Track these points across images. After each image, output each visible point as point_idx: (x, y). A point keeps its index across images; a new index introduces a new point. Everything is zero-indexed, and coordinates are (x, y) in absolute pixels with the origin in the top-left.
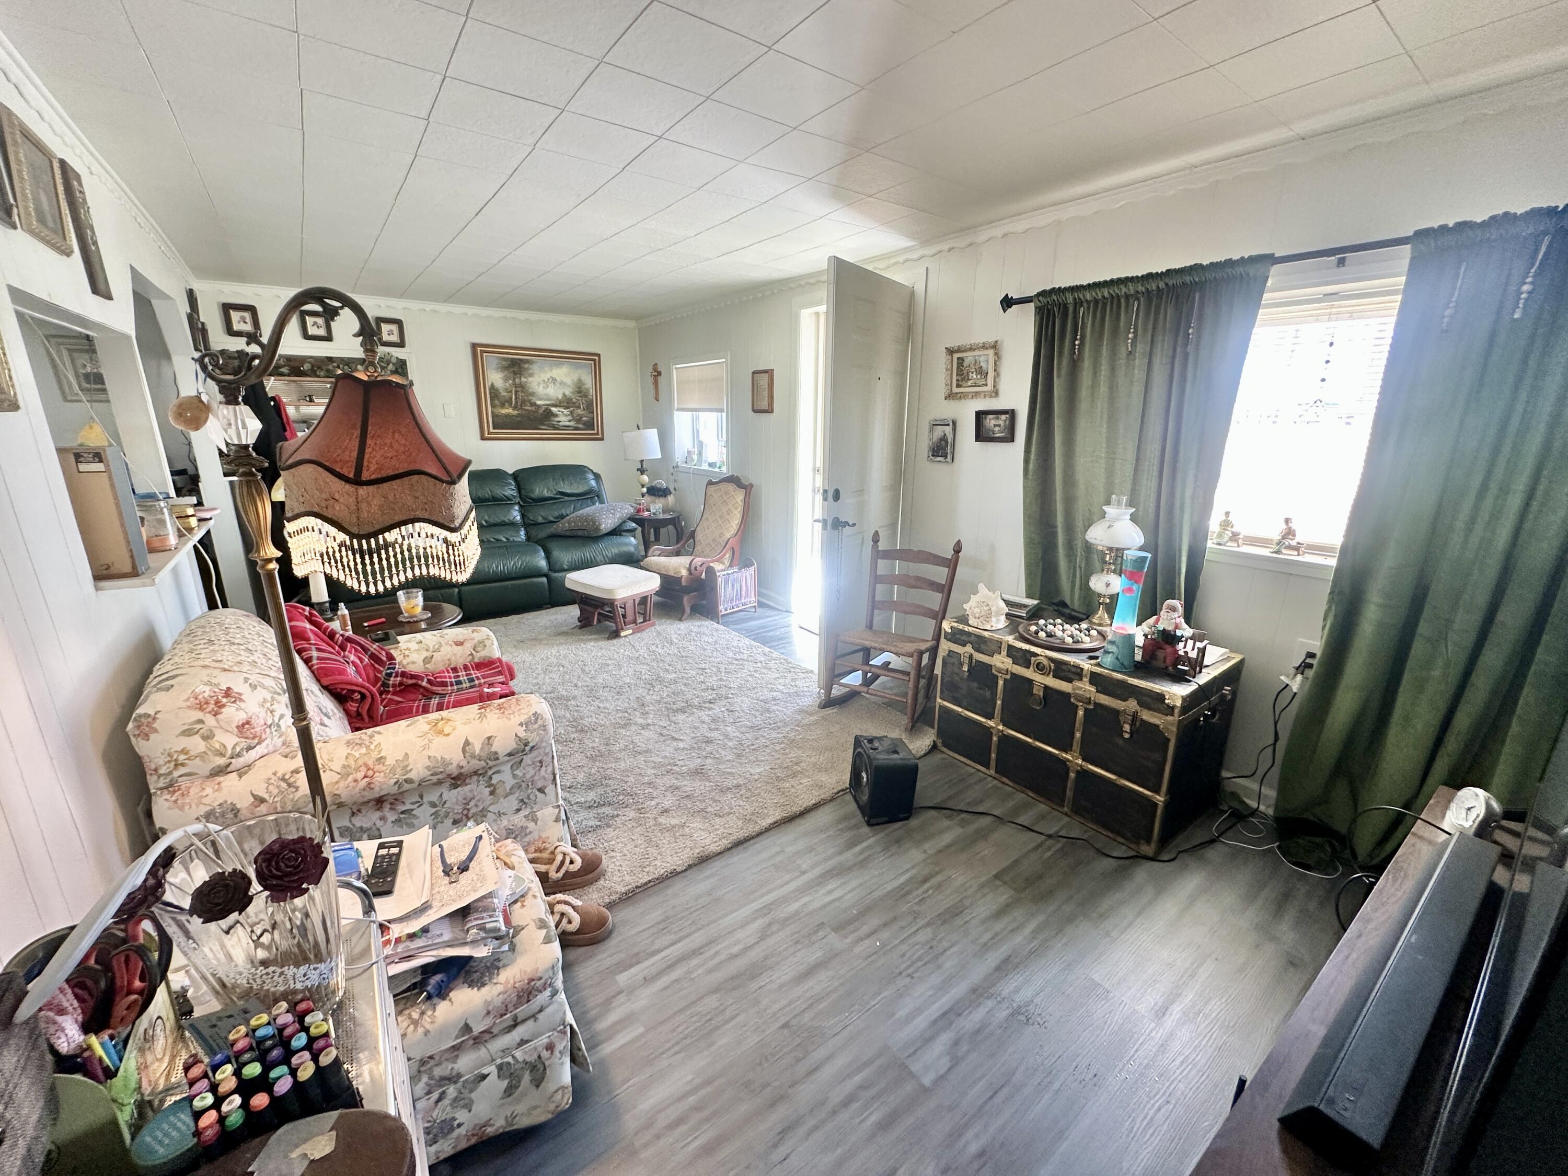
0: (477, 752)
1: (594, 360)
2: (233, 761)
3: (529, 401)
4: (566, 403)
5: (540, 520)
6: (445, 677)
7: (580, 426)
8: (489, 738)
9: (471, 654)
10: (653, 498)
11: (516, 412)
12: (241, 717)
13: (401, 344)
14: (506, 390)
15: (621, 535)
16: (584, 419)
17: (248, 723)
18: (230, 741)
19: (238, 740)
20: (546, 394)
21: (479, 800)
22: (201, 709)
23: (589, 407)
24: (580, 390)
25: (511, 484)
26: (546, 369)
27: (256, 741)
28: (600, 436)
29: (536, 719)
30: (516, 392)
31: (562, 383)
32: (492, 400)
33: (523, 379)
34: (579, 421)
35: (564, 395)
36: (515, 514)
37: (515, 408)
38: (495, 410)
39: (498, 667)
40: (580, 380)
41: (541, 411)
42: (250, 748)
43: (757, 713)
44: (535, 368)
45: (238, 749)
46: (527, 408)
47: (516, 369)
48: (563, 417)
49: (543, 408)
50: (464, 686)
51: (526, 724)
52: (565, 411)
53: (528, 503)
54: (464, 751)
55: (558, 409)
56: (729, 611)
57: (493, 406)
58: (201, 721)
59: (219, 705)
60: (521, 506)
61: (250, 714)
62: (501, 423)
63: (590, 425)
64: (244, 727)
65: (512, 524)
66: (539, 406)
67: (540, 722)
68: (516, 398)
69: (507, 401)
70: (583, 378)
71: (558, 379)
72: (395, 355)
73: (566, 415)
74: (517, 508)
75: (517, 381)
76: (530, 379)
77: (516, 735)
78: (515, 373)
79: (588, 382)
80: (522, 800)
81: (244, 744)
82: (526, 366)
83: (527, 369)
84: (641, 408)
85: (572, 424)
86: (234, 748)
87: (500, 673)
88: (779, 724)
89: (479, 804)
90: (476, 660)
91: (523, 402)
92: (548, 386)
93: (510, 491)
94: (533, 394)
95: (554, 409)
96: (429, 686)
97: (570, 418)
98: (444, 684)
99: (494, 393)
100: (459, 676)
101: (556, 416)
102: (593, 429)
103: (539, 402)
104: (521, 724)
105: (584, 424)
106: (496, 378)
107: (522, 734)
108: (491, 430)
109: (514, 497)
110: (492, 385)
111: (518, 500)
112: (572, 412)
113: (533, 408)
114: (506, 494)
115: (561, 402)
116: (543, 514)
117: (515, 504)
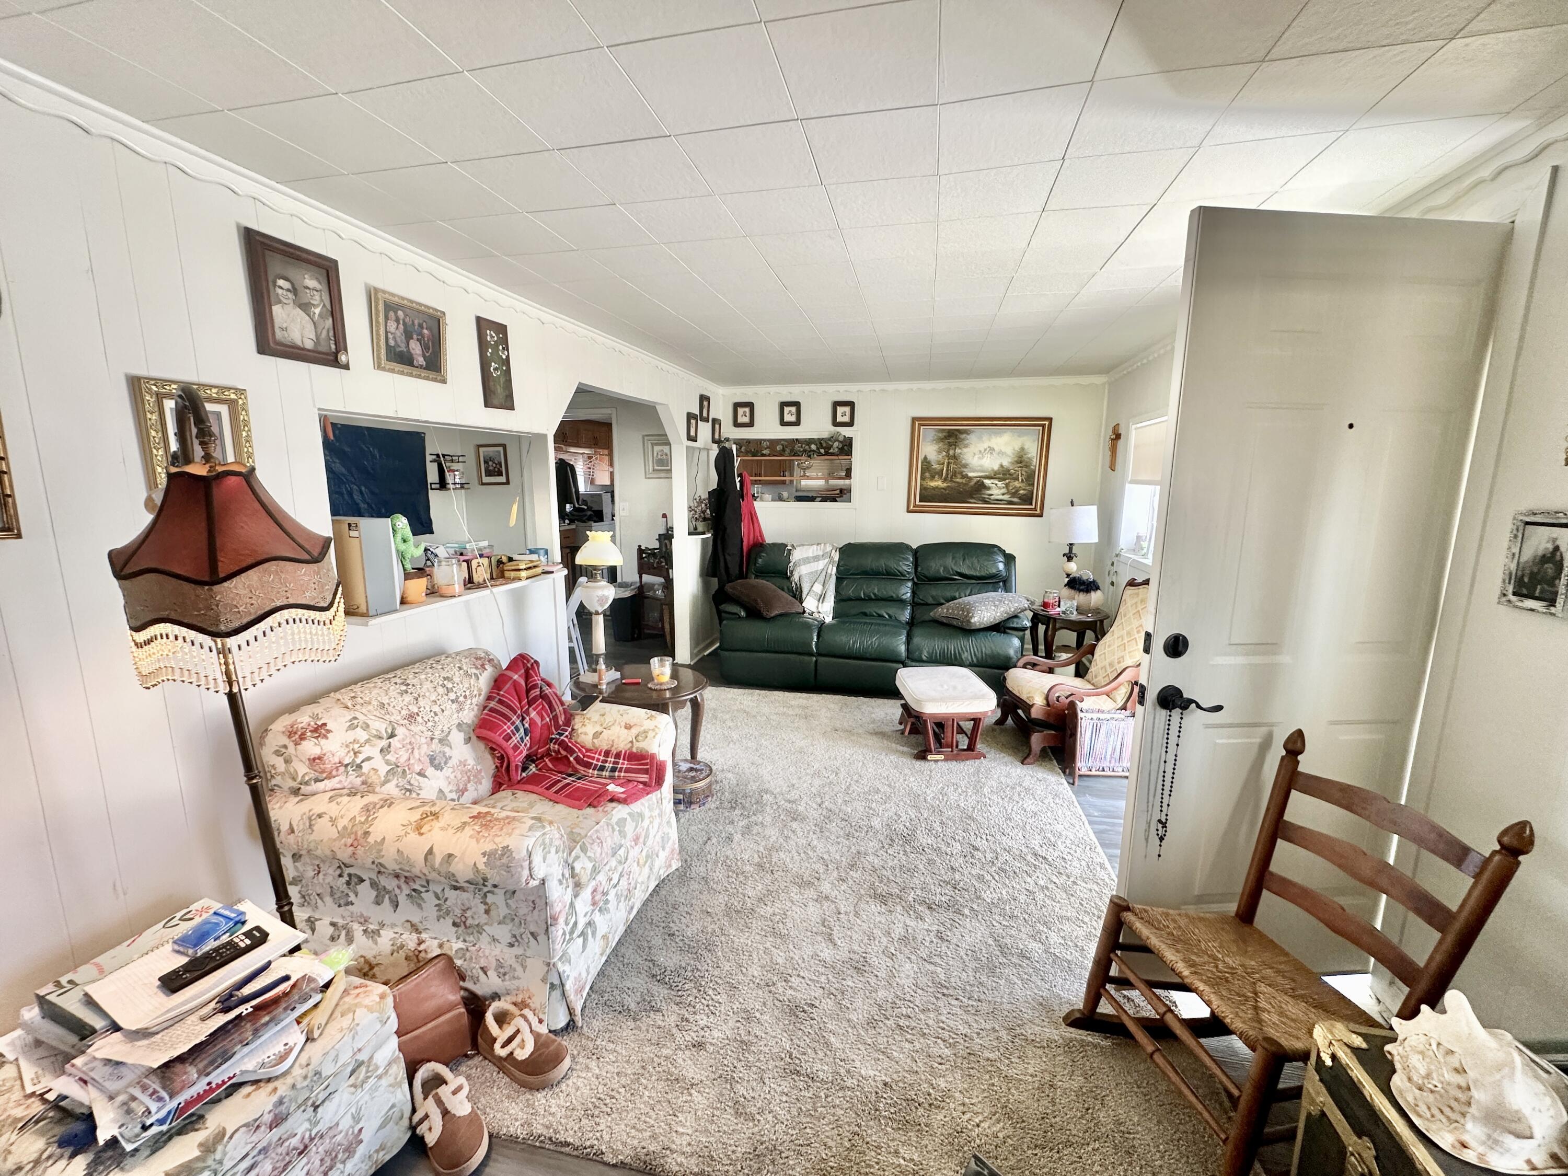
0: (437, 865)
1: (1045, 425)
2: (302, 787)
3: (961, 473)
4: (1003, 474)
5: (930, 601)
6: (593, 758)
7: (1015, 500)
8: (450, 855)
9: (632, 742)
10: (1073, 592)
11: (945, 485)
12: (316, 751)
13: (851, 424)
14: (939, 463)
15: (1005, 632)
16: (1021, 492)
17: (320, 758)
18: (302, 769)
19: (308, 770)
20: (981, 466)
21: (475, 913)
22: (289, 737)
23: (1030, 479)
24: (1021, 460)
25: (907, 559)
26: (984, 438)
27: (324, 775)
28: (1038, 512)
29: (503, 855)
30: (949, 463)
31: (1001, 453)
32: (922, 474)
33: (958, 451)
34: (1014, 495)
35: (1002, 466)
36: (906, 591)
37: (945, 480)
38: (924, 483)
39: (646, 764)
40: (1022, 449)
41: (972, 483)
42: (317, 780)
43: (973, 964)
44: (972, 439)
45: (307, 778)
46: (958, 480)
47: (951, 440)
48: (997, 490)
49: (975, 480)
50: (604, 773)
51: (489, 855)
52: (1000, 484)
53: (922, 580)
54: (426, 859)
55: (992, 481)
56: (1094, 773)
57: (923, 478)
58: (285, 747)
59: (302, 737)
60: (914, 584)
61: (324, 752)
62: (928, 496)
63: (1027, 499)
64: (315, 761)
65: (901, 601)
66: (971, 478)
67: (504, 860)
68: (947, 470)
69: (936, 473)
70: (1026, 447)
71: (996, 449)
72: (843, 433)
73: (1000, 488)
74: (910, 584)
75: (951, 452)
76: (965, 450)
77: (475, 864)
78: (950, 445)
79: (1032, 449)
80: (515, 936)
81: (313, 775)
82: (963, 436)
83: (963, 440)
84: (1099, 480)
85: (1006, 497)
86: (303, 776)
87: (646, 772)
88: (984, 1007)
89: (476, 917)
90: (634, 750)
91: (955, 474)
92: (983, 457)
93: (906, 566)
94: (965, 466)
95: (987, 482)
96: (574, 762)
97: (1004, 491)
98: (588, 765)
99: (926, 464)
100: (606, 761)
101: (989, 488)
102: (1031, 504)
103: (971, 474)
104: (484, 854)
105: (1020, 498)
106: (931, 450)
107: (481, 866)
108: (918, 503)
109: (909, 573)
110: (925, 458)
111: (913, 576)
112: (1007, 485)
113: (964, 481)
114: (900, 569)
115: (996, 473)
116: (934, 593)
117: (909, 580)
